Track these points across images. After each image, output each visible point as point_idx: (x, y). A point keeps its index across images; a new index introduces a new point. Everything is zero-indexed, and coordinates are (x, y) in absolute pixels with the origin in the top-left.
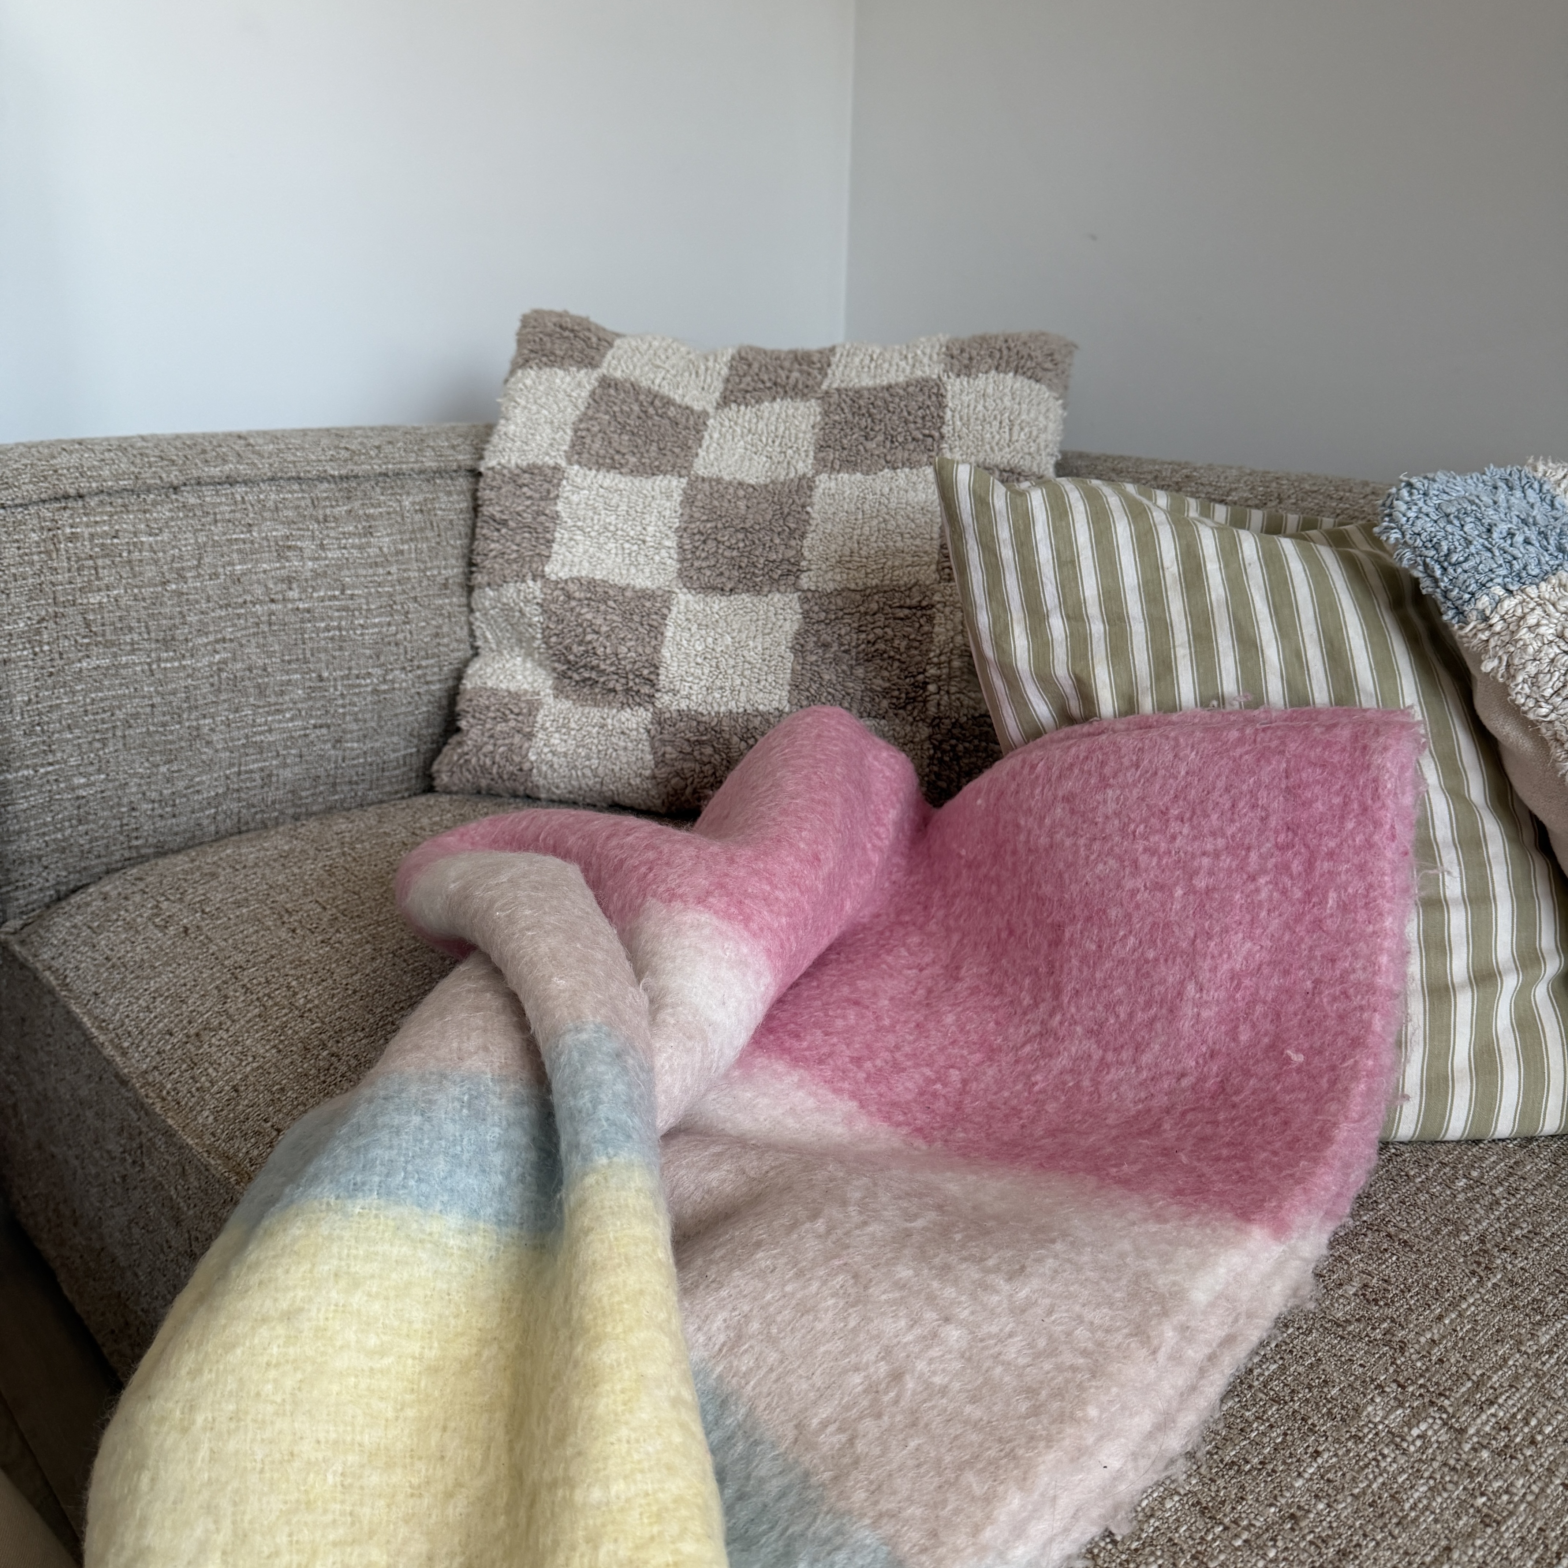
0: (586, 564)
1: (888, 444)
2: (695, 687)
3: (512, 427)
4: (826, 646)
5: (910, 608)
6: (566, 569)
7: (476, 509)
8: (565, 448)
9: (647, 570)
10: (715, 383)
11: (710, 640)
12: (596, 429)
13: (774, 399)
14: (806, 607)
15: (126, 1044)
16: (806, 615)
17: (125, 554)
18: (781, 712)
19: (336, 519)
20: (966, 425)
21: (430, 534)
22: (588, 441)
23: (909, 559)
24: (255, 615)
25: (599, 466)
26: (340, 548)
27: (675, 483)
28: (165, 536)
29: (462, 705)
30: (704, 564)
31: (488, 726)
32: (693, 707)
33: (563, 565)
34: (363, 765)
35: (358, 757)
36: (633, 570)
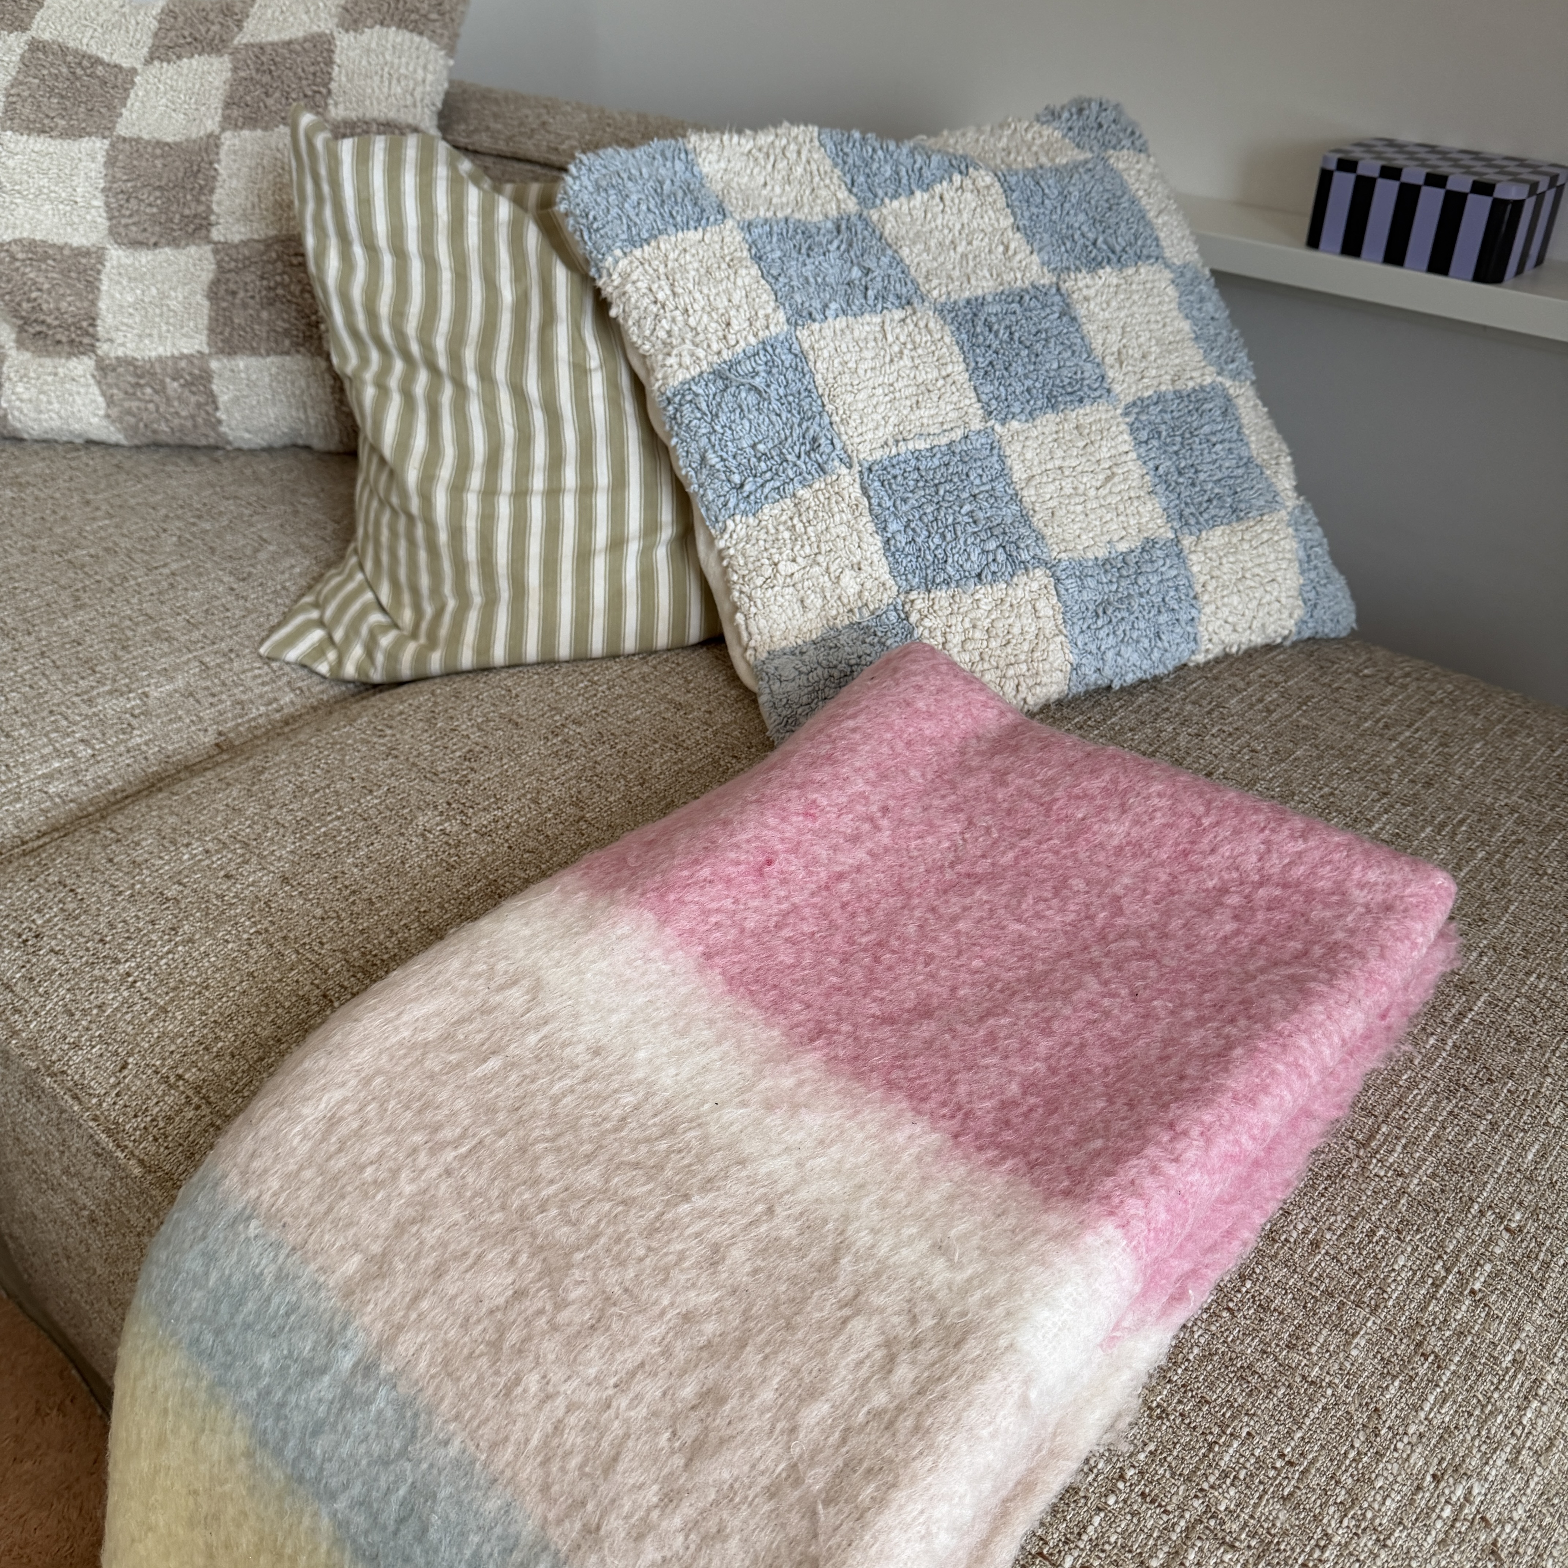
1: (284, 101)
2: (128, 336)
10: (144, 39)
11: (138, 292)
13: (192, 56)
14: (218, 257)
16: (219, 264)
18: (203, 354)
20: (350, 80)
22: (19, 106)
25: (30, 131)
27: (98, 144)
32: (128, 353)
33: (7, 228)
36: (69, 229)
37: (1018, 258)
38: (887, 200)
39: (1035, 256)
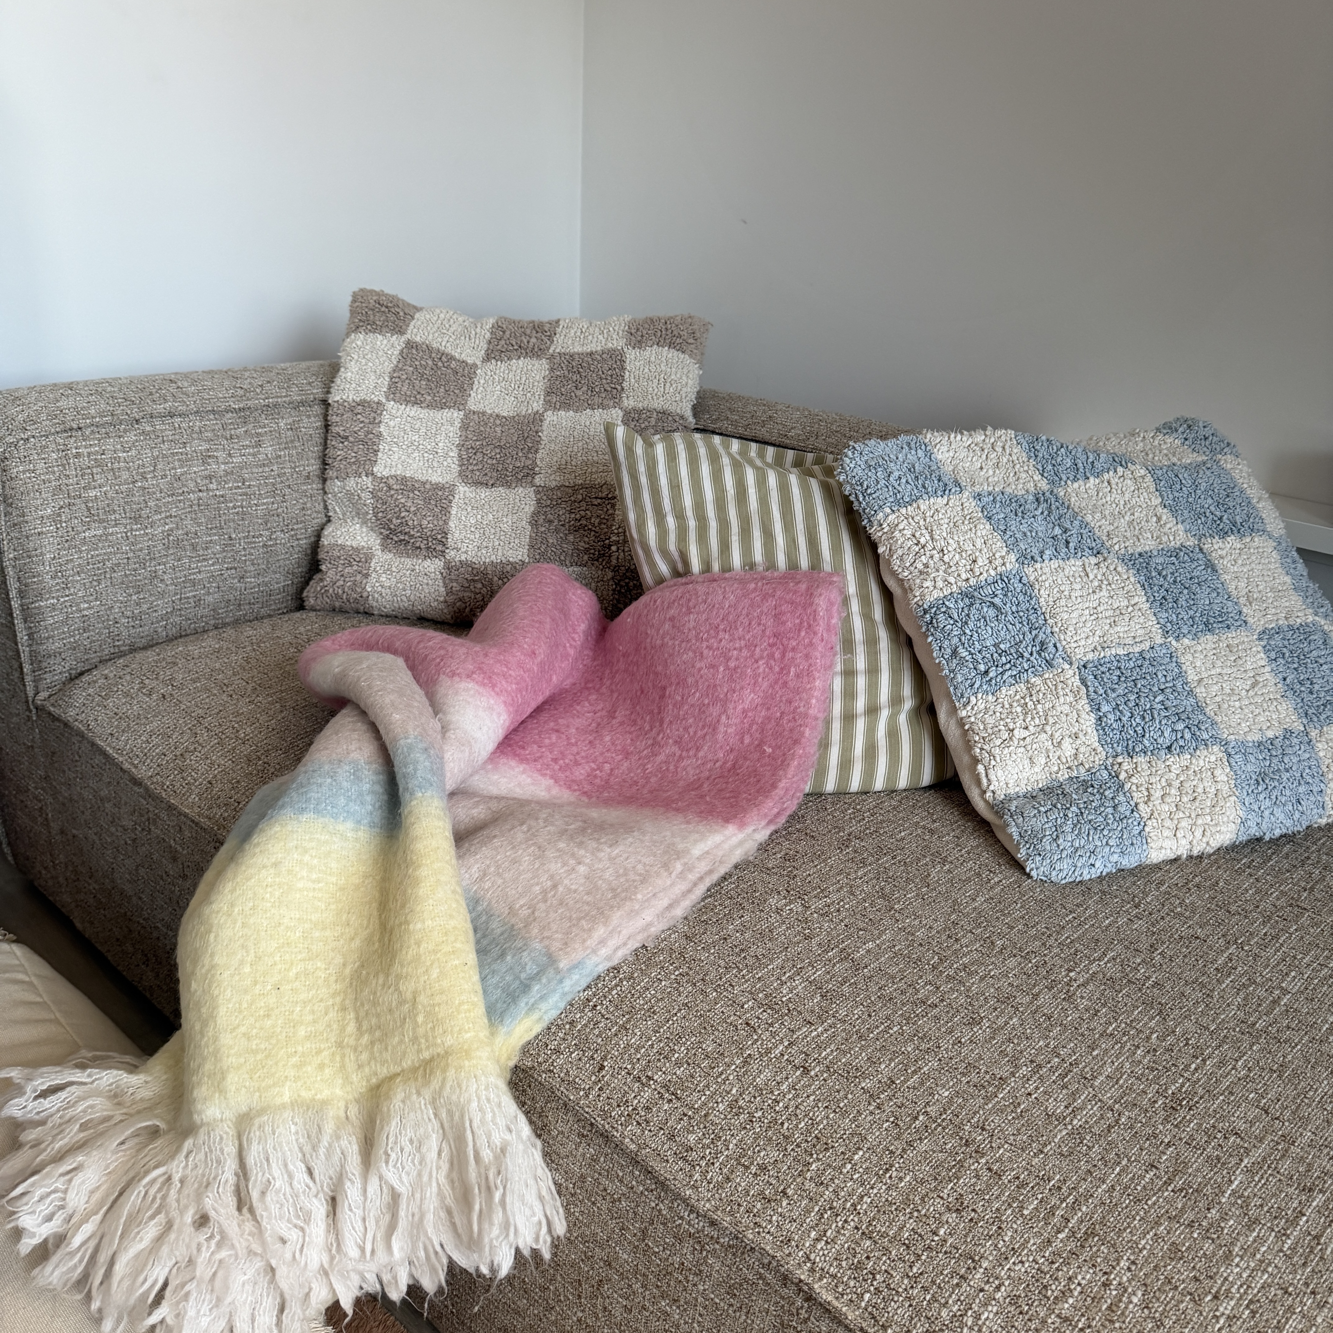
0: (400, 466)
1: (589, 393)
2: (470, 546)
3: (349, 374)
4: (550, 522)
5: (601, 498)
6: (387, 469)
7: (327, 427)
8: (385, 390)
9: (439, 471)
10: (482, 344)
11: (479, 517)
12: (404, 377)
13: (519, 357)
14: (538, 496)
15: (136, 762)
16: (539, 501)
17: (109, 465)
18: (523, 562)
19: (238, 437)
20: (637, 382)
21: (297, 444)
22: (399, 385)
23: (601, 468)
24: (189, 500)
25: (407, 402)
26: (241, 456)
27: (456, 415)
28: (133, 452)
29: (321, 556)
30: (475, 468)
31: (340, 569)
32: (469, 558)
33: (385, 467)
34: (258, 593)
35: (254, 587)
36: (430, 471)
37: (1168, 526)
38: (1069, 482)
39: (1180, 526)
